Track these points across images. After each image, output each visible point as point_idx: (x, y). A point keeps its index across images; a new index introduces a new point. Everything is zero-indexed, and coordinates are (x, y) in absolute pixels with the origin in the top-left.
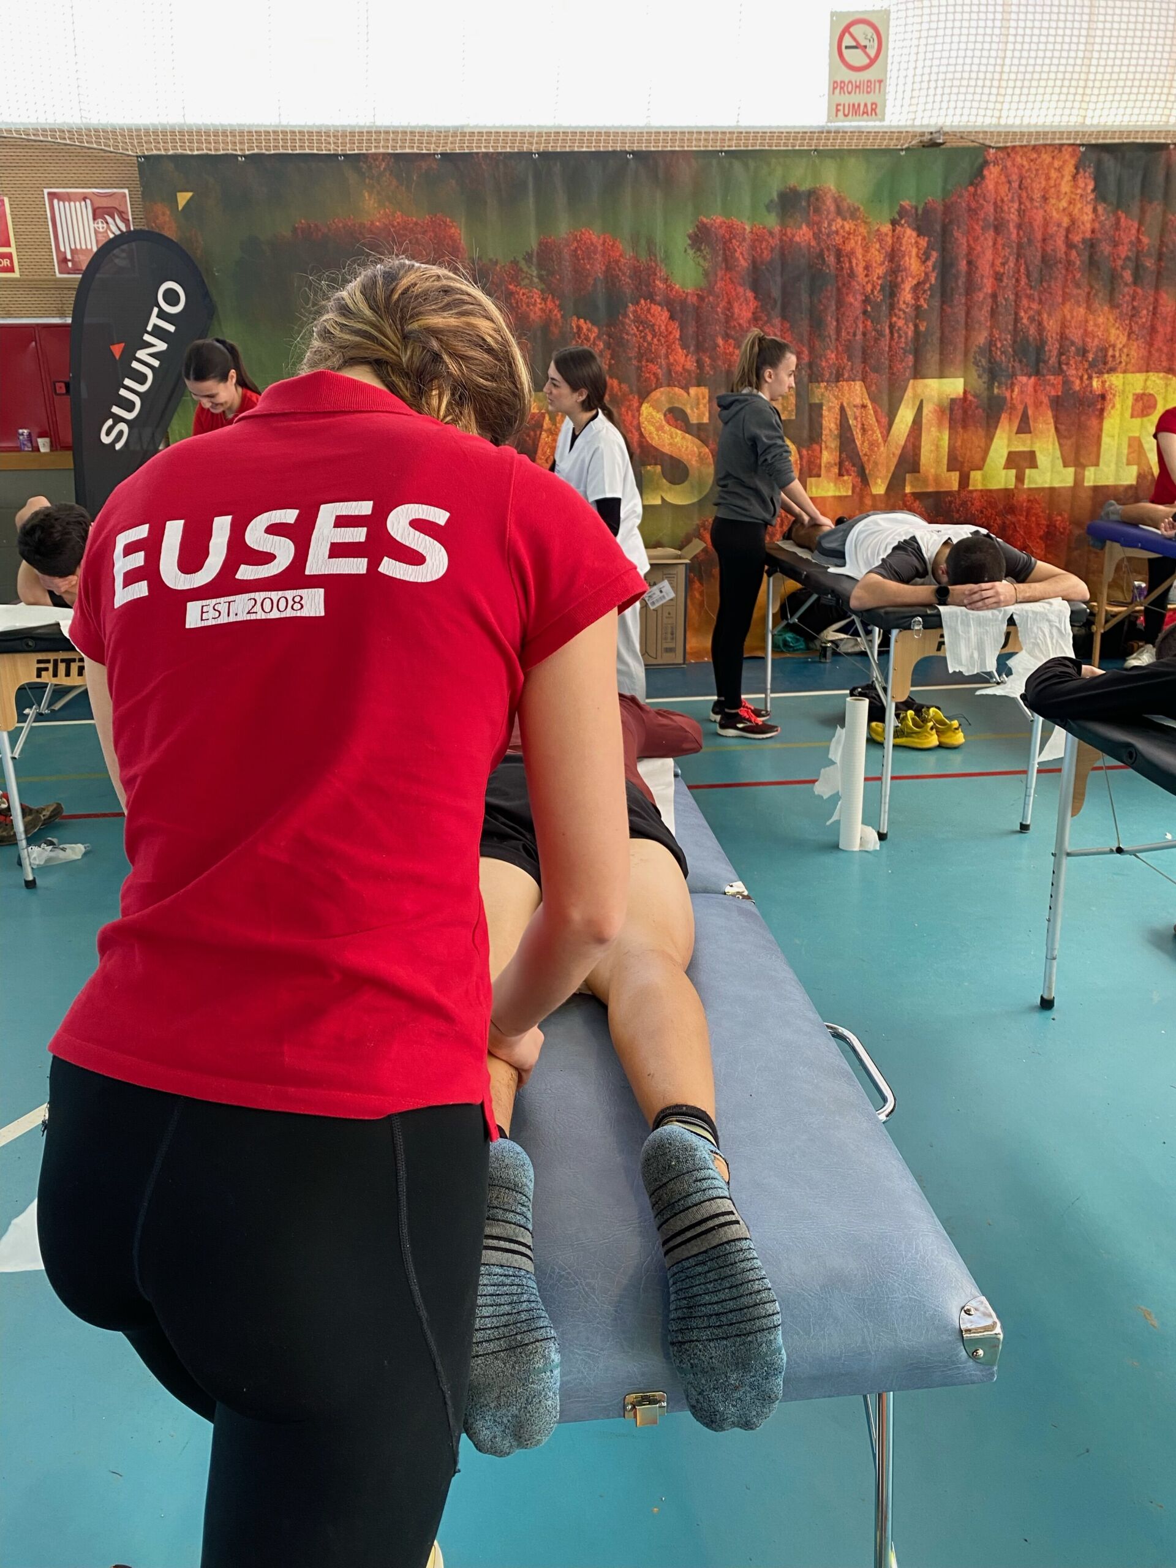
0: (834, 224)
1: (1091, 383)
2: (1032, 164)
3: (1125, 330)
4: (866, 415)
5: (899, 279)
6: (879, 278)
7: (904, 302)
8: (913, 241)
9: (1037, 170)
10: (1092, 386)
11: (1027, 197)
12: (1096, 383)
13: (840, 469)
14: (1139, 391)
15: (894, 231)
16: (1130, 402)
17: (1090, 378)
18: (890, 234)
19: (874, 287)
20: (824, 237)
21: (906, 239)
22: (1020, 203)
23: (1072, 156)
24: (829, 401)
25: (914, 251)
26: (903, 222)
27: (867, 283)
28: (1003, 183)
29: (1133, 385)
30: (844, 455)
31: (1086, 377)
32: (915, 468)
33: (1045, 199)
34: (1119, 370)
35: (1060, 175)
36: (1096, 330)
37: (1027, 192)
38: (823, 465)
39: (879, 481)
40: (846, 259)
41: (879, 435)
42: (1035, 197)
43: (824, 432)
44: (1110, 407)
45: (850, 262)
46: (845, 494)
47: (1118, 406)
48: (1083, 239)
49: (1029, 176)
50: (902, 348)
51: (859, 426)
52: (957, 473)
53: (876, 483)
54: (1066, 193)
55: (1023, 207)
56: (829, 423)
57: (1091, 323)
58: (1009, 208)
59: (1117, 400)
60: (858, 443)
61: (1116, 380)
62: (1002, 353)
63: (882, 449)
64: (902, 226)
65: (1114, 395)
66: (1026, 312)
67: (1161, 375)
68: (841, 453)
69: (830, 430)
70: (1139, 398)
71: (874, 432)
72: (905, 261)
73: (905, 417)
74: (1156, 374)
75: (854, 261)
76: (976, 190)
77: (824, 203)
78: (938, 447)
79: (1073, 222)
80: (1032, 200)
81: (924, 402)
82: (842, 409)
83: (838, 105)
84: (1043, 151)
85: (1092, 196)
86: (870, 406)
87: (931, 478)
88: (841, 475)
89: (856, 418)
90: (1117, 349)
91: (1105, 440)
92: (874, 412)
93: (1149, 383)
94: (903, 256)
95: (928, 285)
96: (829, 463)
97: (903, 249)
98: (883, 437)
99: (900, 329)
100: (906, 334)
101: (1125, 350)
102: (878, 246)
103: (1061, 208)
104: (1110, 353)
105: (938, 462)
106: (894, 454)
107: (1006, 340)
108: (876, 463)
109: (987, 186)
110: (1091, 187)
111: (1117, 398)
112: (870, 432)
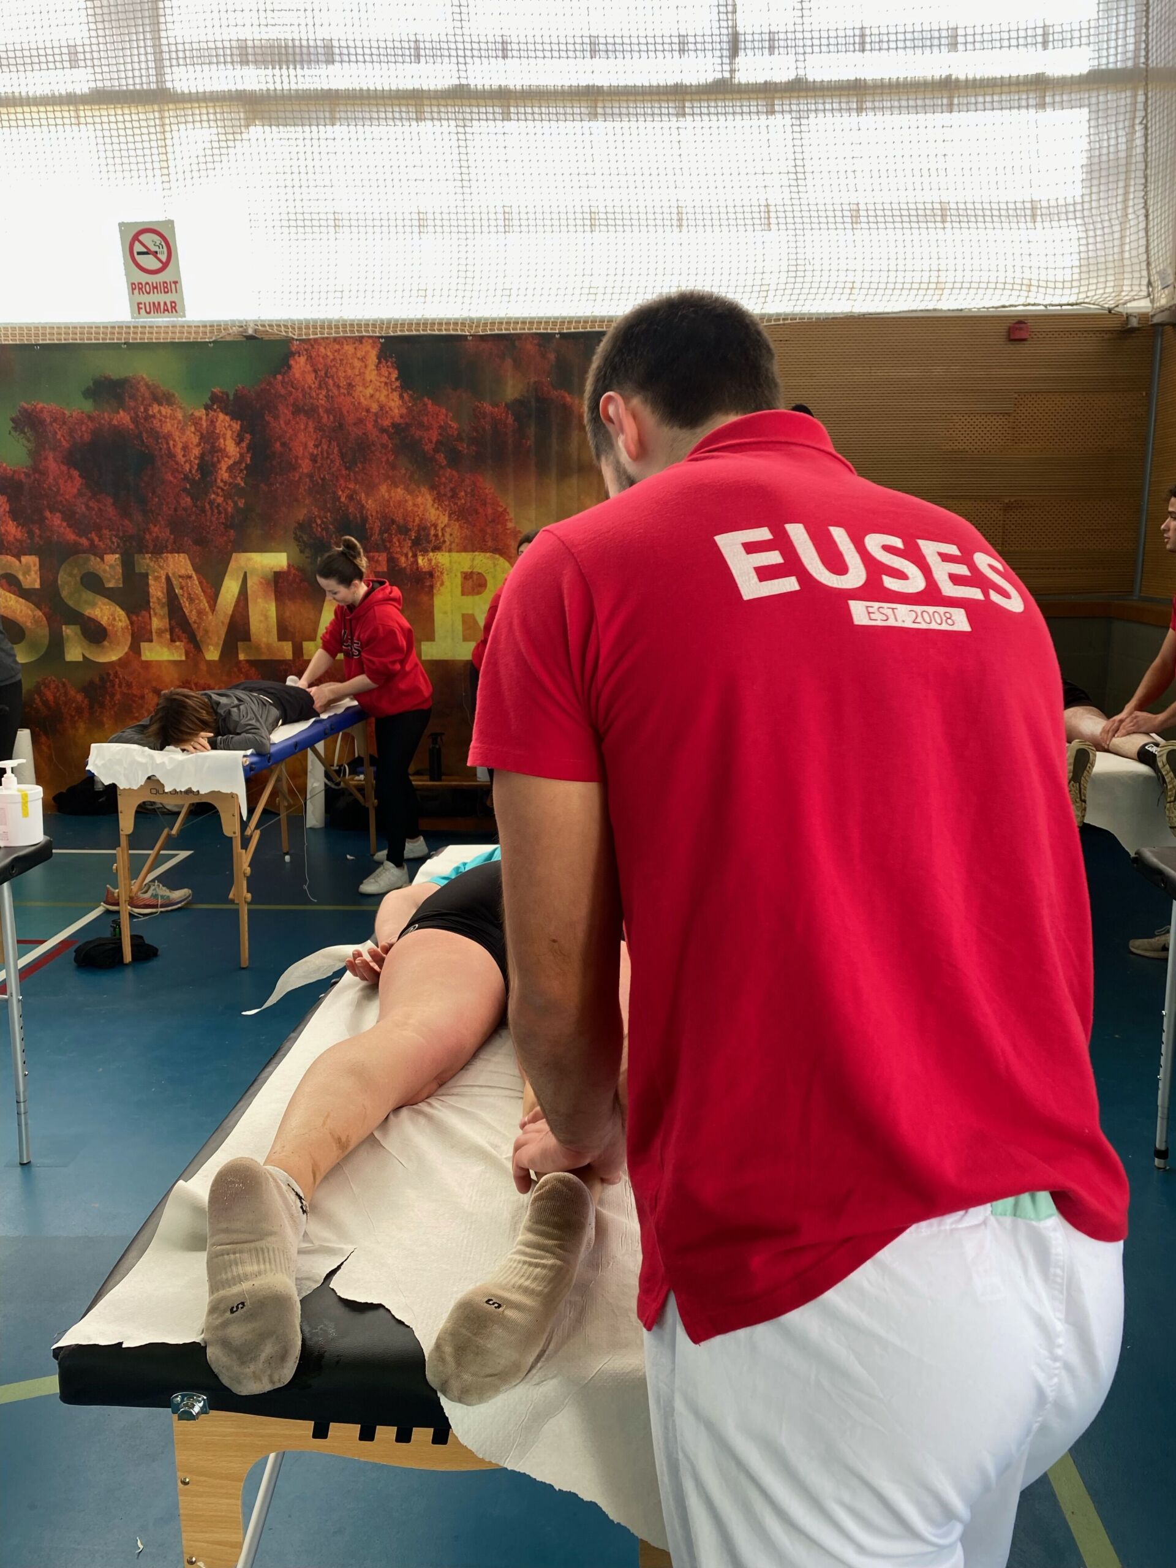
0: (150, 408)
1: (416, 562)
2: (336, 354)
3: (445, 511)
4: (192, 585)
5: (215, 459)
6: (195, 458)
7: (222, 480)
8: (227, 425)
9: (341, 360)
10: (417, 564)
11: (334, 384)
12: (421, 561)
13: (171, 635)
14: (467, 569)
15: (207, 415)
16: (458, 580)
17: (415, 556)
18: (204, 417)
19: (191, 467)
20: (142, 421)
21: (219, 422)
22: (328, 390)
23: (373, 347)
24: (154, 571)
25: (229, 433)
26: (215, 407)
27: (185, 463)
28: (309, 372)
29: (459, 563)
30: (173, 623)
31: (410, 555)
32: (246, 636)
33: (350, 386)
34: (444, 548)
35: (363, 364)
36: (416, 509)
37: (333, 380)
38: (153, 631)
39: (211, 648)
40: (164, 441)
41: (206, 605)
42: (341, 385)
43: (151, 600)
44: (438, 585)
45: (168, 443)
46: (179, 659)
47: (447, 583)
48: (392, 424)
49: (334, 366)
50: (223, 523)
51: (186, 595)
52: (290, 643)
53: (209, 650)
54: (371, 381)
55: (330, 394)
56: (156, 591)
57: (410, 503)
58: (318, 395)
59: (445, 577)
60: (186, 611)
61: (442, 559)
62: (322, 529)
63: (210, 617)
64: (215, 411)
65: (442, 573)
66: (343, 491)
67: (488, 554)
68: (170, 620)
69: (158, 598)
70: (467, 576)
71: (201, 601)
72: (220, 443)
73: (230, 588)
74: (482, 554)
75: (171, 443)
76: (284, 378)
77: (138, 390)
78: (266, 617)
79: (381, 407)
80: (339, 387)
81: (248, 575)
82: (168, 578)
83: (139, 304)
84: (345, 343)
85: (398, 384)
86: (195, 577)
87: (263, 646)
88: (173, 640)
89: (182, 588)
90: (439, 528)
91: (438, 616)
92: (200, 583)
93: (476, 562)
94: (218, 438)
95: (244, 465)
96: (160, 629)
97: (217, 431)
98: (210, 607)
99: (219, 505)
100: (226, 510)
101: (448, 530)
102: (193, 429)
103: (368, 395)
104: (433, 532)
105: (268, 631)
106: (223, 623)
107: (326, 518)
108: (206, 631)
109: (294, 375)
110: (395, 375)
111: (445, 575)
112: (197, 601)
